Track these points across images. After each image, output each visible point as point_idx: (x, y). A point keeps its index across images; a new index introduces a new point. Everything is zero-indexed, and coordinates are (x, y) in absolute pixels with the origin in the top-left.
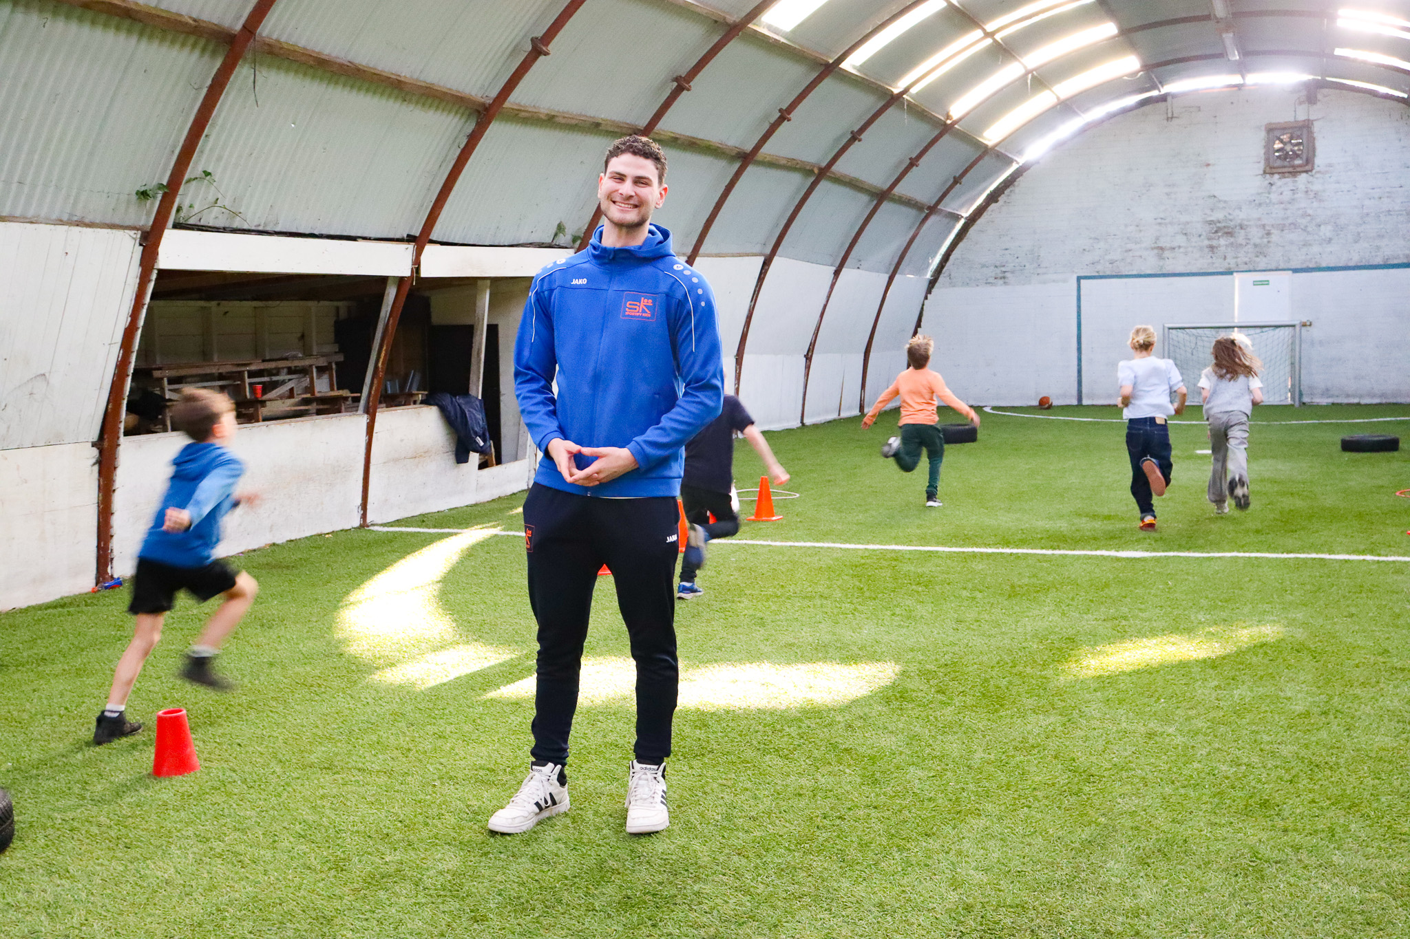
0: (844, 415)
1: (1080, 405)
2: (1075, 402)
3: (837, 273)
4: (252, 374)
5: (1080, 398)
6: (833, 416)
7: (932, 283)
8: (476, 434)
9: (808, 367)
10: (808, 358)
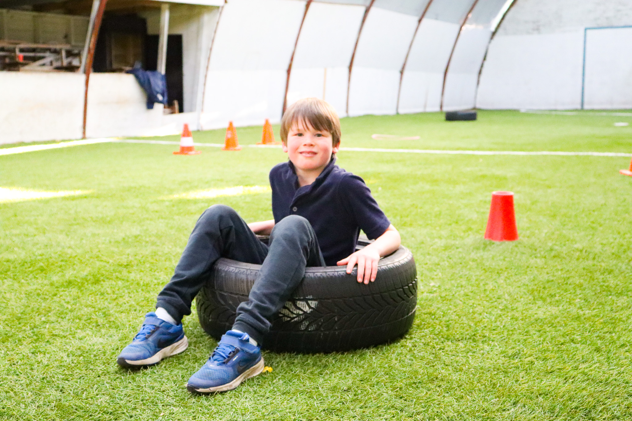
0: (429, 109)
1: (582, 109)
2: (579, 107)
3: (420, 21)
4: (22, 50)
5: (582, 104)
6: (420, 110)
7: (494, 34)
8: (158, 93)
9: (401, 78)
10: (402, 73)
